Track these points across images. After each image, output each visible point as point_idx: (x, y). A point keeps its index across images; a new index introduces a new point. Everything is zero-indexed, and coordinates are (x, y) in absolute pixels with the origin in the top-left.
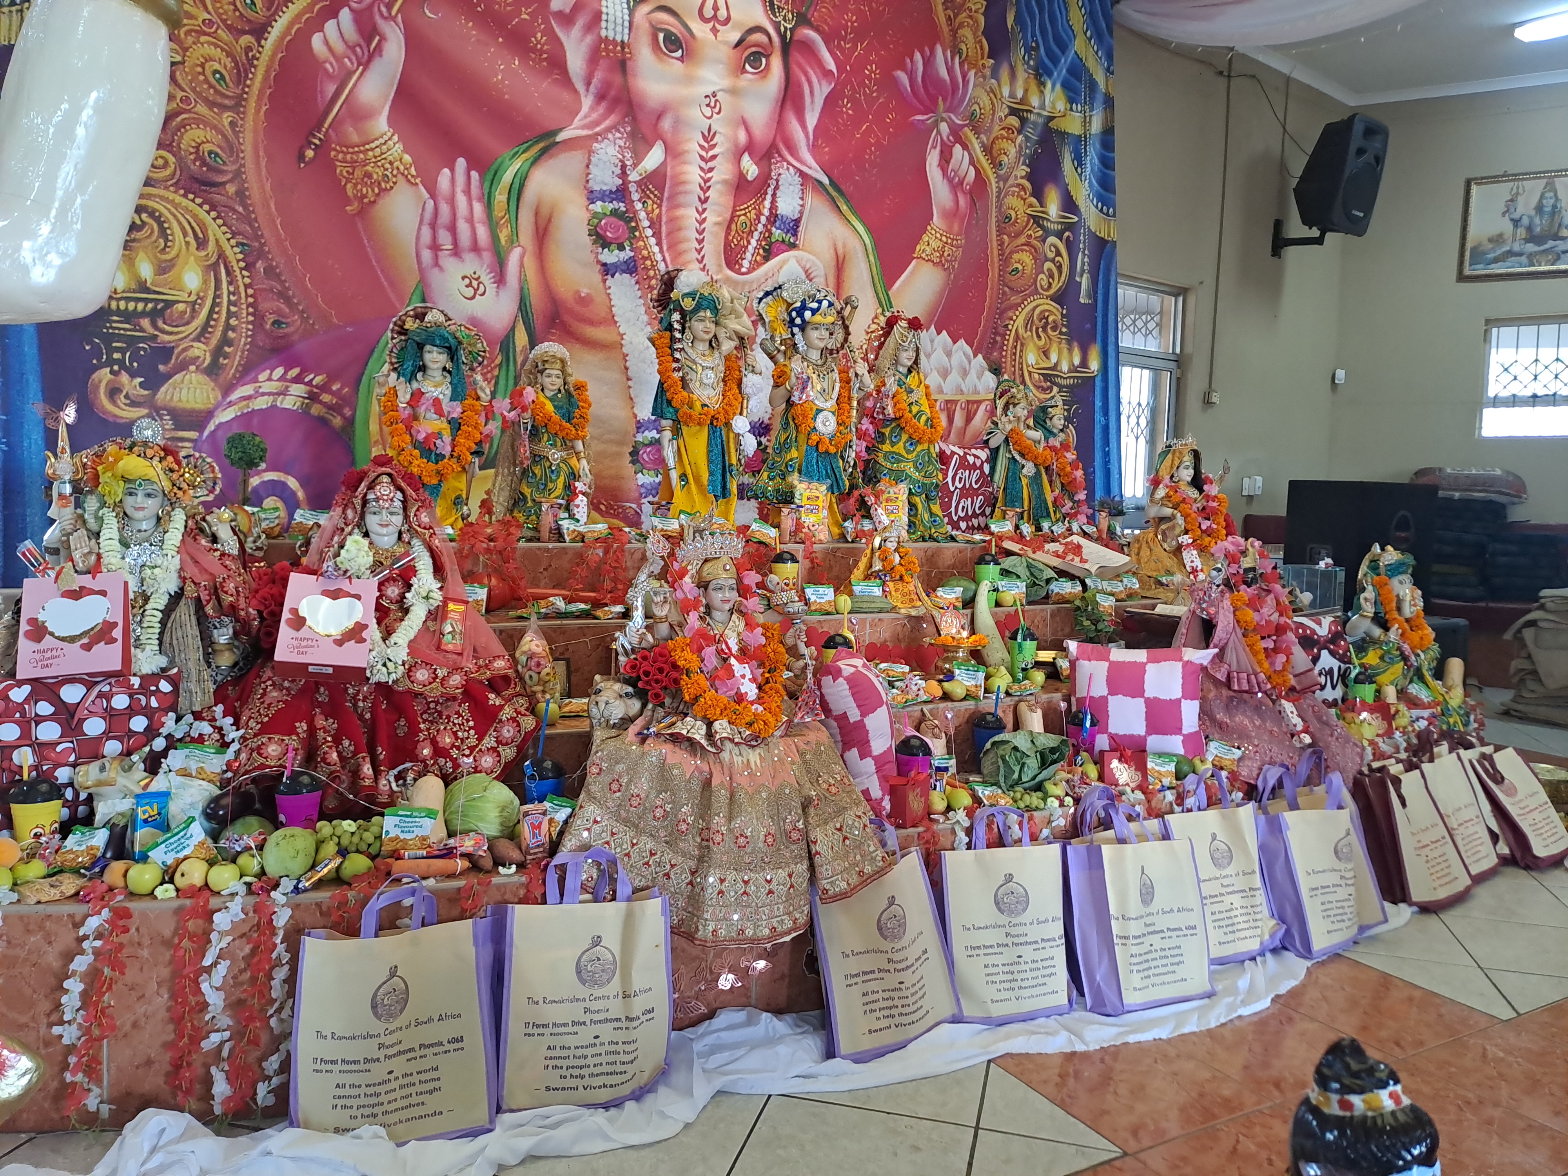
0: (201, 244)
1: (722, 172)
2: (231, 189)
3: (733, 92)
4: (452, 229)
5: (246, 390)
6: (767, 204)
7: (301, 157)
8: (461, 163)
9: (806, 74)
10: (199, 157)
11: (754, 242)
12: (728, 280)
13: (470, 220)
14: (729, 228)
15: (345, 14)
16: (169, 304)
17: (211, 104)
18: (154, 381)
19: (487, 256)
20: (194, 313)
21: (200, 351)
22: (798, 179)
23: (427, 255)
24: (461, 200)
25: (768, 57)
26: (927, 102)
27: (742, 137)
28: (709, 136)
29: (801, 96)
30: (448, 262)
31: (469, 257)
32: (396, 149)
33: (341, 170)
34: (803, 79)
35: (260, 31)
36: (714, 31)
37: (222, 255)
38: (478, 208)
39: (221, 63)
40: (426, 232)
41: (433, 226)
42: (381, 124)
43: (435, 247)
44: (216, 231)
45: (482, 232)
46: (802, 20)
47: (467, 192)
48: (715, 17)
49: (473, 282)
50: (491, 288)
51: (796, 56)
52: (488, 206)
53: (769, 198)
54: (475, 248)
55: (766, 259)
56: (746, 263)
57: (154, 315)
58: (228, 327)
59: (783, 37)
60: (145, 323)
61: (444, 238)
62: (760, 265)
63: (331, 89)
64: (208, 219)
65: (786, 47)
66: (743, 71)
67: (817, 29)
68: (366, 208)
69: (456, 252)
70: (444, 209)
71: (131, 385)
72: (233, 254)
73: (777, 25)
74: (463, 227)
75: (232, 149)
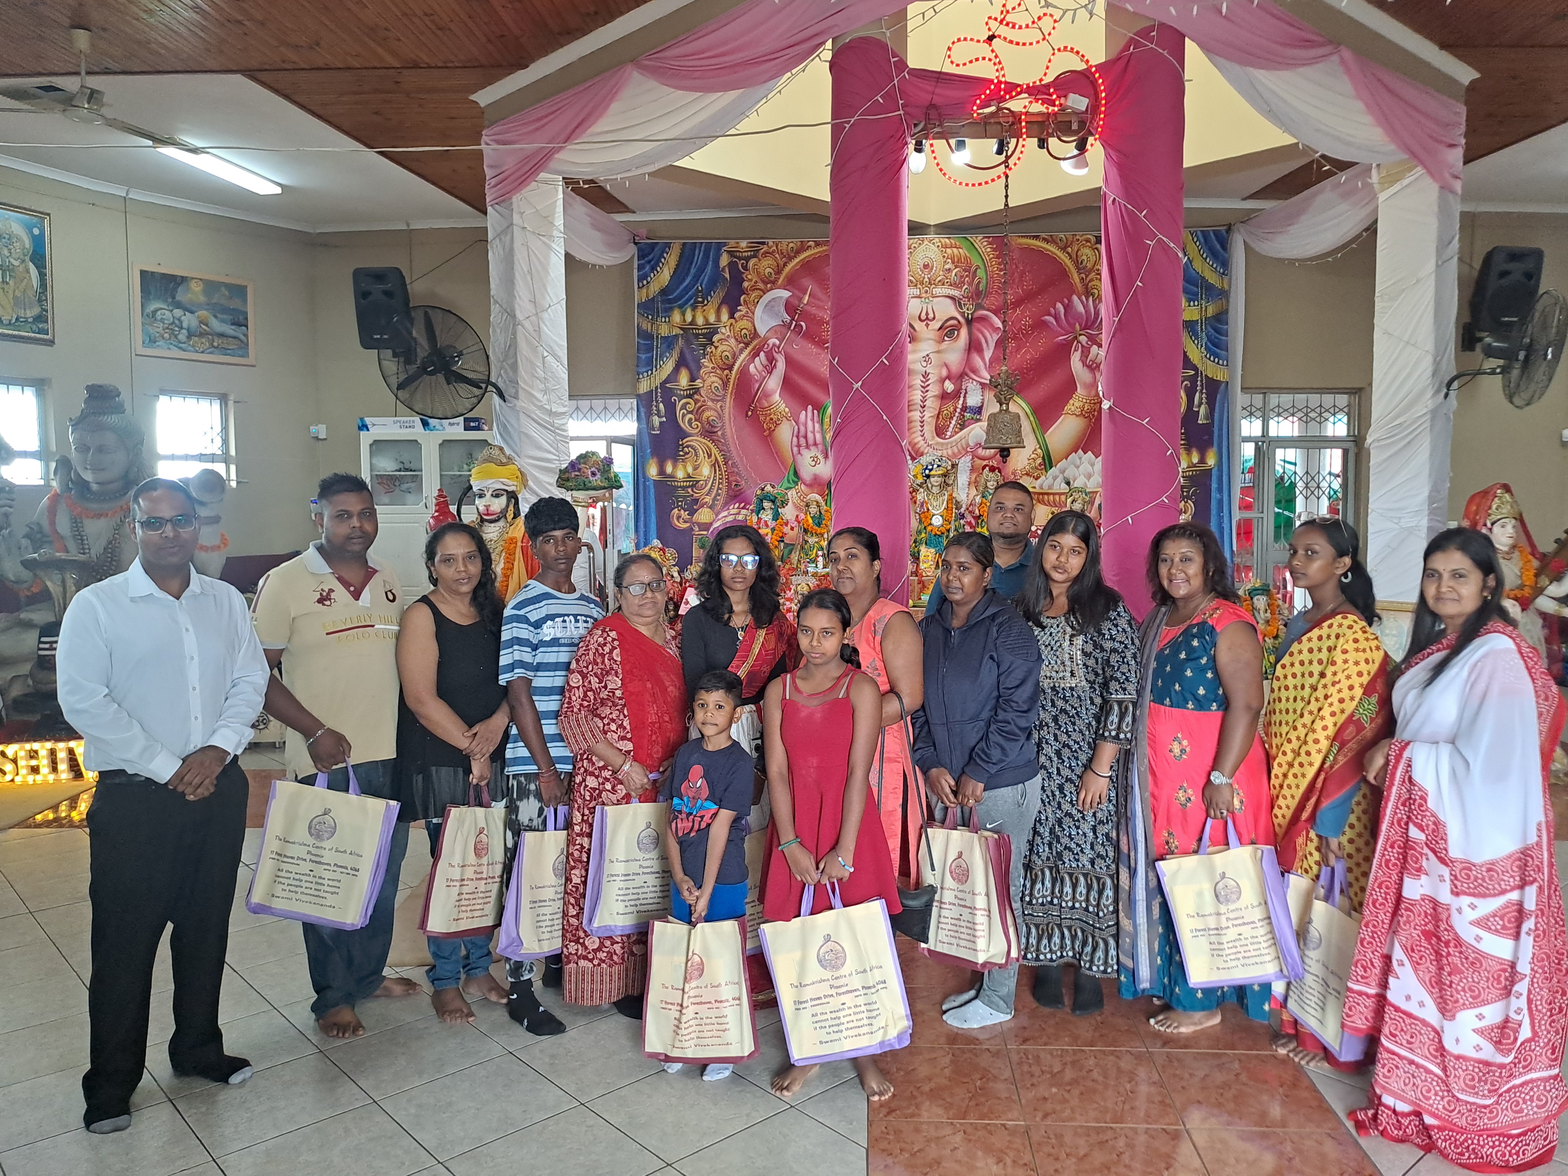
0: (710, 456)
1: (934, 390)
2: (719, 433)
3: (938, 352)
4: (806, 437)
5: (725, 513)
6: (961, 402)
7: (747, 415)
8: (810, 407)
9: (982, 333)
10: (709, 423)
11: (953, 422)
12: (938, 443)
13: (813, 432)
14: (938, 417)
15: (762, 354)
16: (698, 482)
17: (713, 400)
18: (692, 513)
19: (820, 447)
20: (706, 485)
21: (708, 499)
22: (979, 386)
23: (795, 449)
24: (810, 423)
25: (958, 330)
26: (1068, 328)
27: (944, 373)
28: (926, 375)
29: (980, 344)
30: (804, 451)
31: (812, 448)
32: (783, 406)
33: (762, 418)
34: (980, 336)
35: (730, 368)
36: (927, 325)
37: (716, 460)
38: (817, 426)
39: (718, 383)
40: (795, 439)
41: (798, 437)
42: (777, 397)
43: (799, 446)
44: (715, 451)
45: (818, 437)
46: (979, 307)
47: (813, 420)
48: (927, 318)
49: (815, 459)
50: (822, 460)
51: (976, 325)
52: (822, 424)
53: (962, 399)
54: (815, 444)
55: (961, 429)
56: (949, 434)
57: (692, 486)
58: (719, 489)
59: (967, 320)
60: (690, 490)
61: (802, 441)
62: (957, 433)
63: (757, 386)
64: (711, 446)
65: (969, 322)
66: (944, 340)
67: (988, 310)
68: (772, 432)
69: (807, 447)
70: (802, 429)
71: (684, 515)
72: (720, 459)
73: (962, 314)
74: (810, 435)
75: (720, 417)
